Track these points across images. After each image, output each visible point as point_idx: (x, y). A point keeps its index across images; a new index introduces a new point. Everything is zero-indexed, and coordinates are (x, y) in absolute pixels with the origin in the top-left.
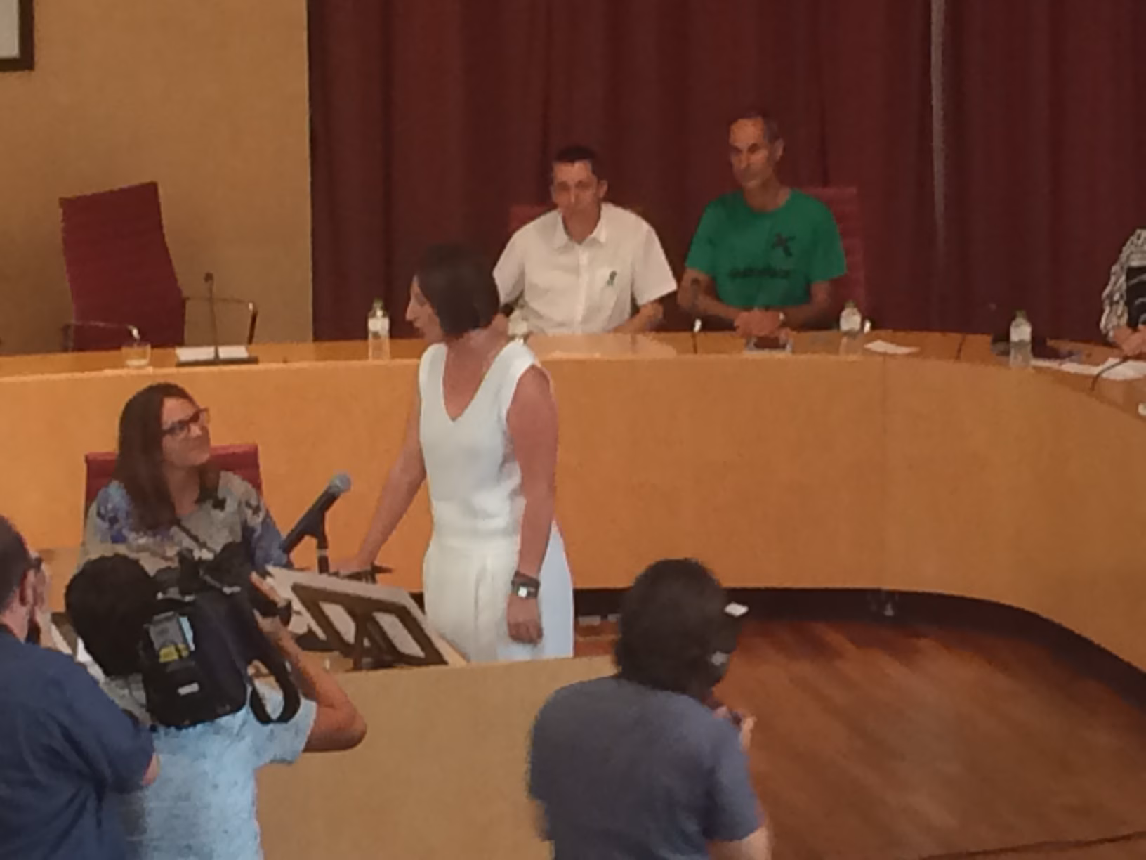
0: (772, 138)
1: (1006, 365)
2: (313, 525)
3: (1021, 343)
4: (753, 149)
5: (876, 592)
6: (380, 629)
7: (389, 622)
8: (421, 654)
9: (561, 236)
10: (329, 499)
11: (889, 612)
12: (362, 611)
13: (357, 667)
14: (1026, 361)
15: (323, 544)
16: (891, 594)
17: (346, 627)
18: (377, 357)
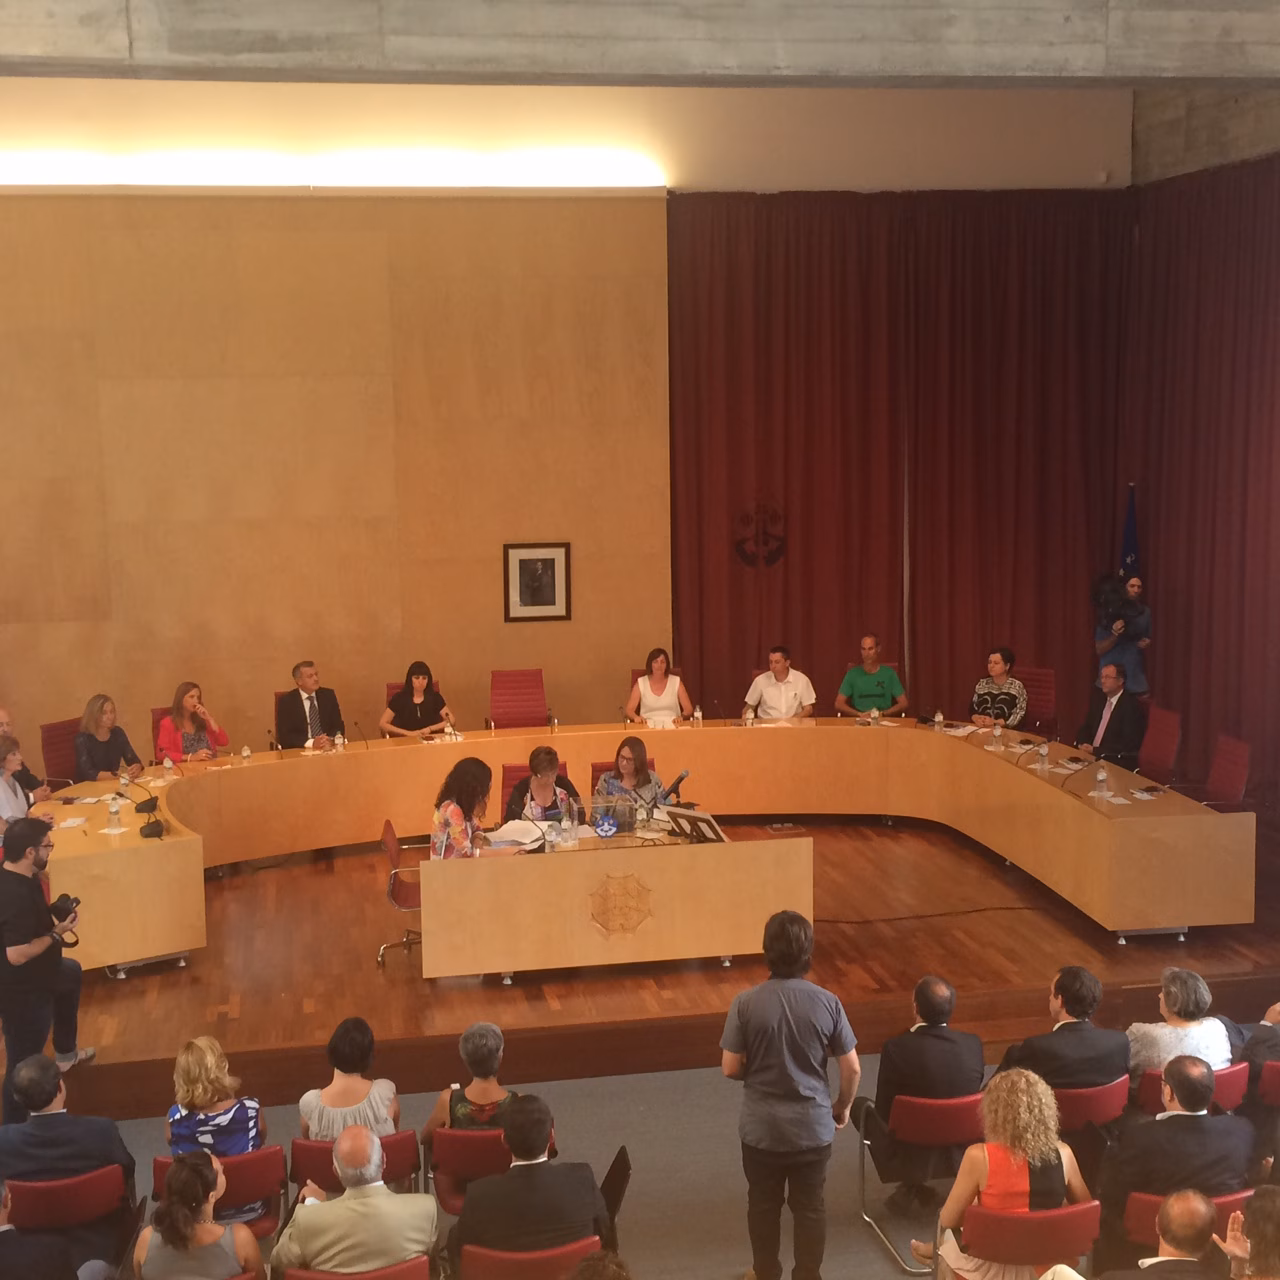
0: (877, 645)
1: (933, 730)
2: (675, 789)
3: (939, 722)
4: (870, 649)
5: (885, 816)
6: (699, 827)
7: (704, 827)
8: (714, 837)
9: (774, 680)
10: (681, 779)
11: (890, 823)
12: (693, 821)
13: (691, 843)
14: (941, 729)
15: (678, 796)
16: (890, 816)
17: (687, 828)
18: (698, 727)
